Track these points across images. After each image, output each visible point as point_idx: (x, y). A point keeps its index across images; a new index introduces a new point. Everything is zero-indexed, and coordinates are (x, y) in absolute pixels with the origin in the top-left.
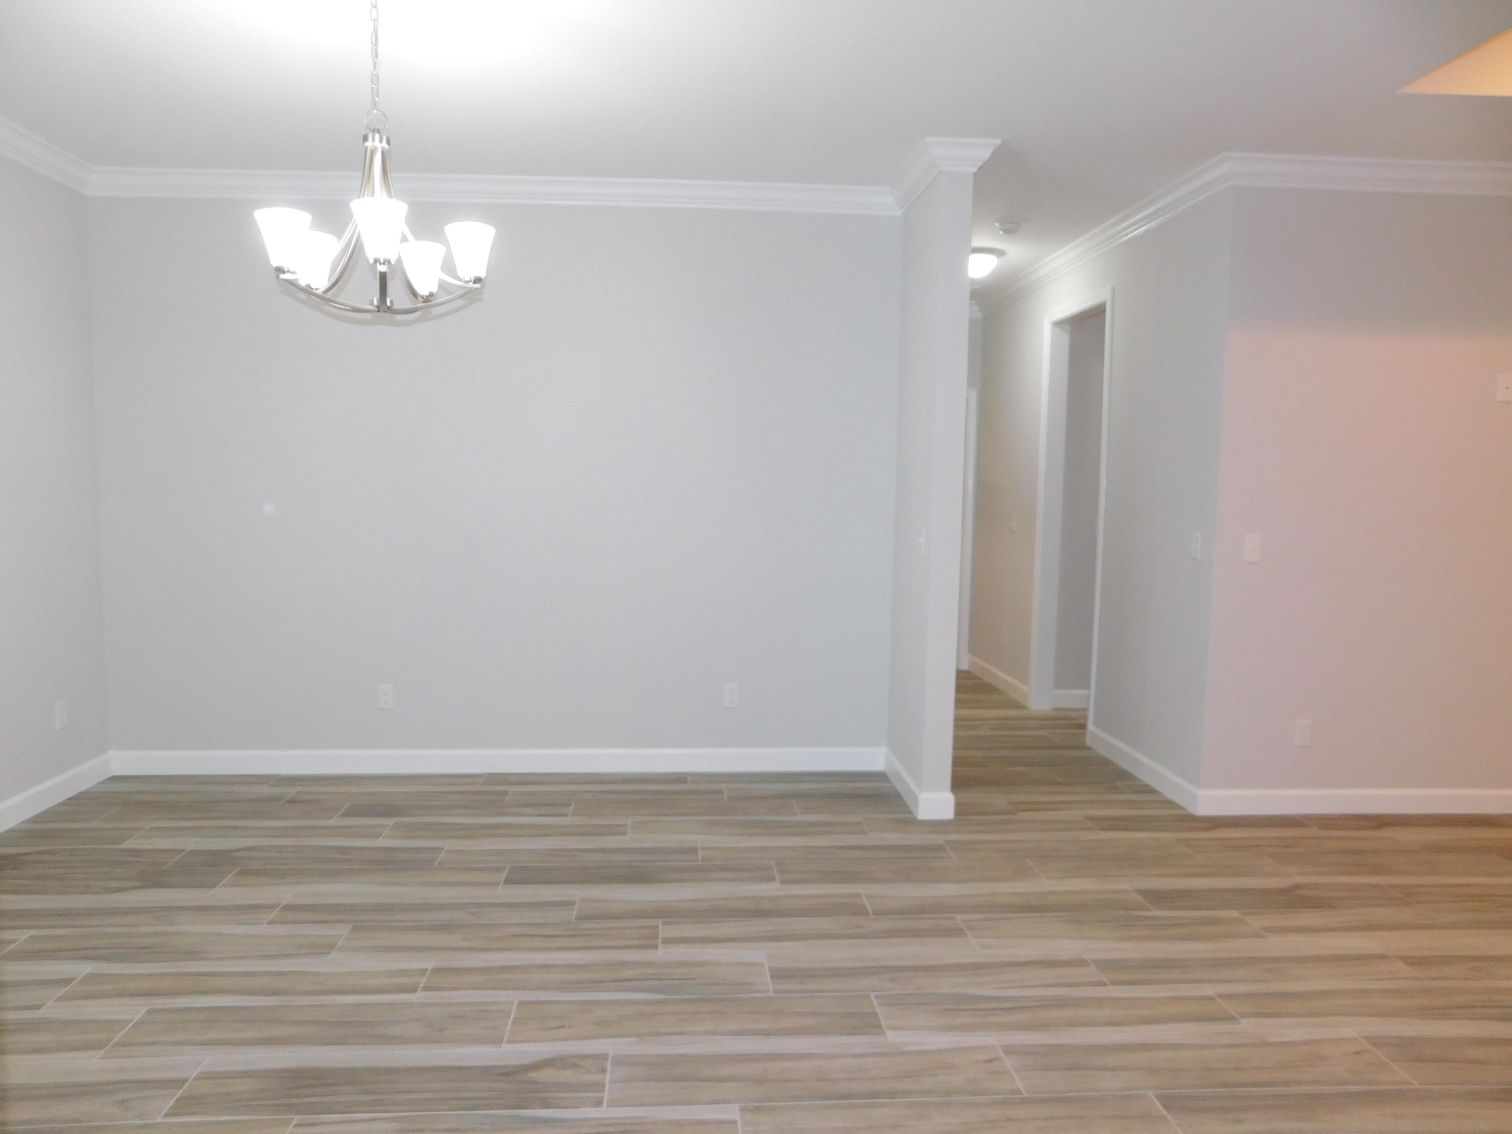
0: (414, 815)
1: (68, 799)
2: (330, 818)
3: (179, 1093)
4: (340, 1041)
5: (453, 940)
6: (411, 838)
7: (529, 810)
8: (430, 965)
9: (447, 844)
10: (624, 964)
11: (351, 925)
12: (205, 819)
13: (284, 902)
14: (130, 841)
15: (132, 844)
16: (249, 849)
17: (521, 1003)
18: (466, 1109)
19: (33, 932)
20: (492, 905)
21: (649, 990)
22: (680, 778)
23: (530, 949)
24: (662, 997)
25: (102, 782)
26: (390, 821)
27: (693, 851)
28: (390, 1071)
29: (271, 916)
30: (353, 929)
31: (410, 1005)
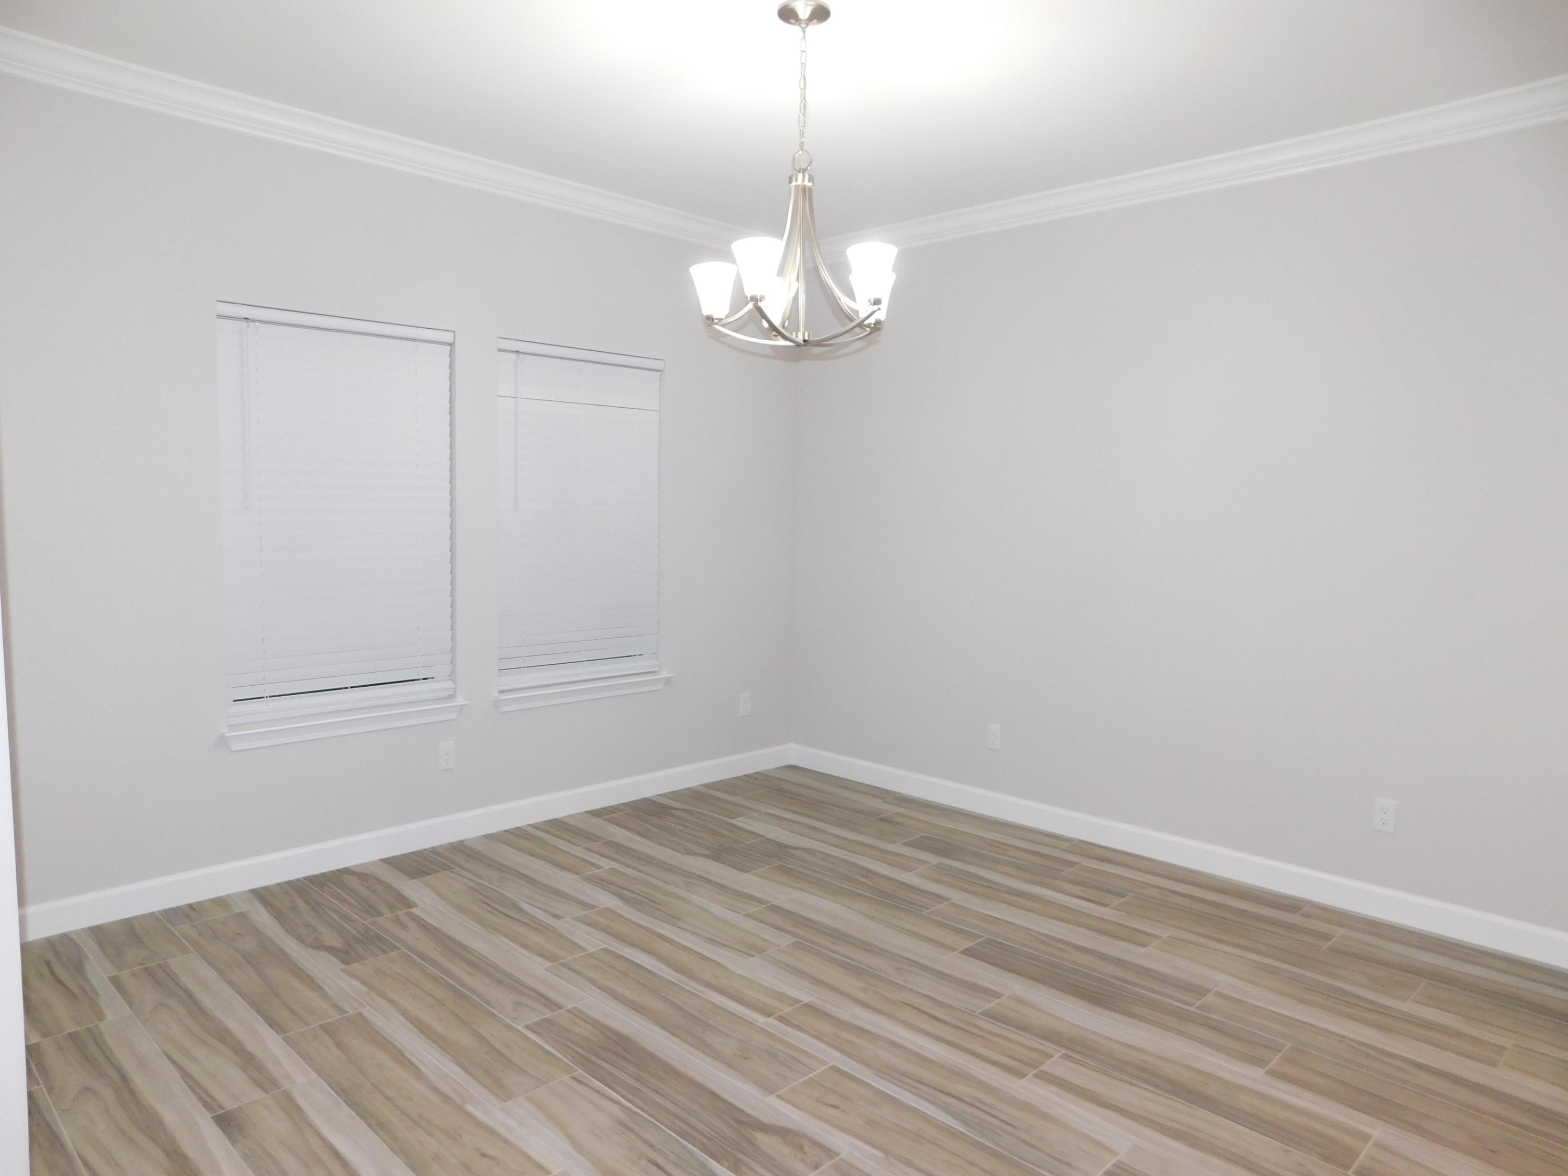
0: (963, 861)
1: (745, 775)
2: (893, 843)
3: (549, 1015)
4: (671, 1029)
5: (852, 984)
6: (935, 881)
7: (1075, 889)
8: (806, 999)
9: (957, 897)
10: (968, 1078)
11: (794, 940)
12: (801, 814)
13: (775, 902)
14: (742, 819)
15: (740, 822)
16: (805, 850)
17: (834, 1068)
18: (679, 1134)
19: (616, 866)
20: (925, 968)
21: (955, 1115)
22: (1292, 905)
23: (905, 1024)
24: (961, 1128)
25: (779, 768)
26: (934, 860)
27: (1201, 992)
28: (676, 1073)
29: (753, 909)
30: (795, 945)
31: (751, 1025)
